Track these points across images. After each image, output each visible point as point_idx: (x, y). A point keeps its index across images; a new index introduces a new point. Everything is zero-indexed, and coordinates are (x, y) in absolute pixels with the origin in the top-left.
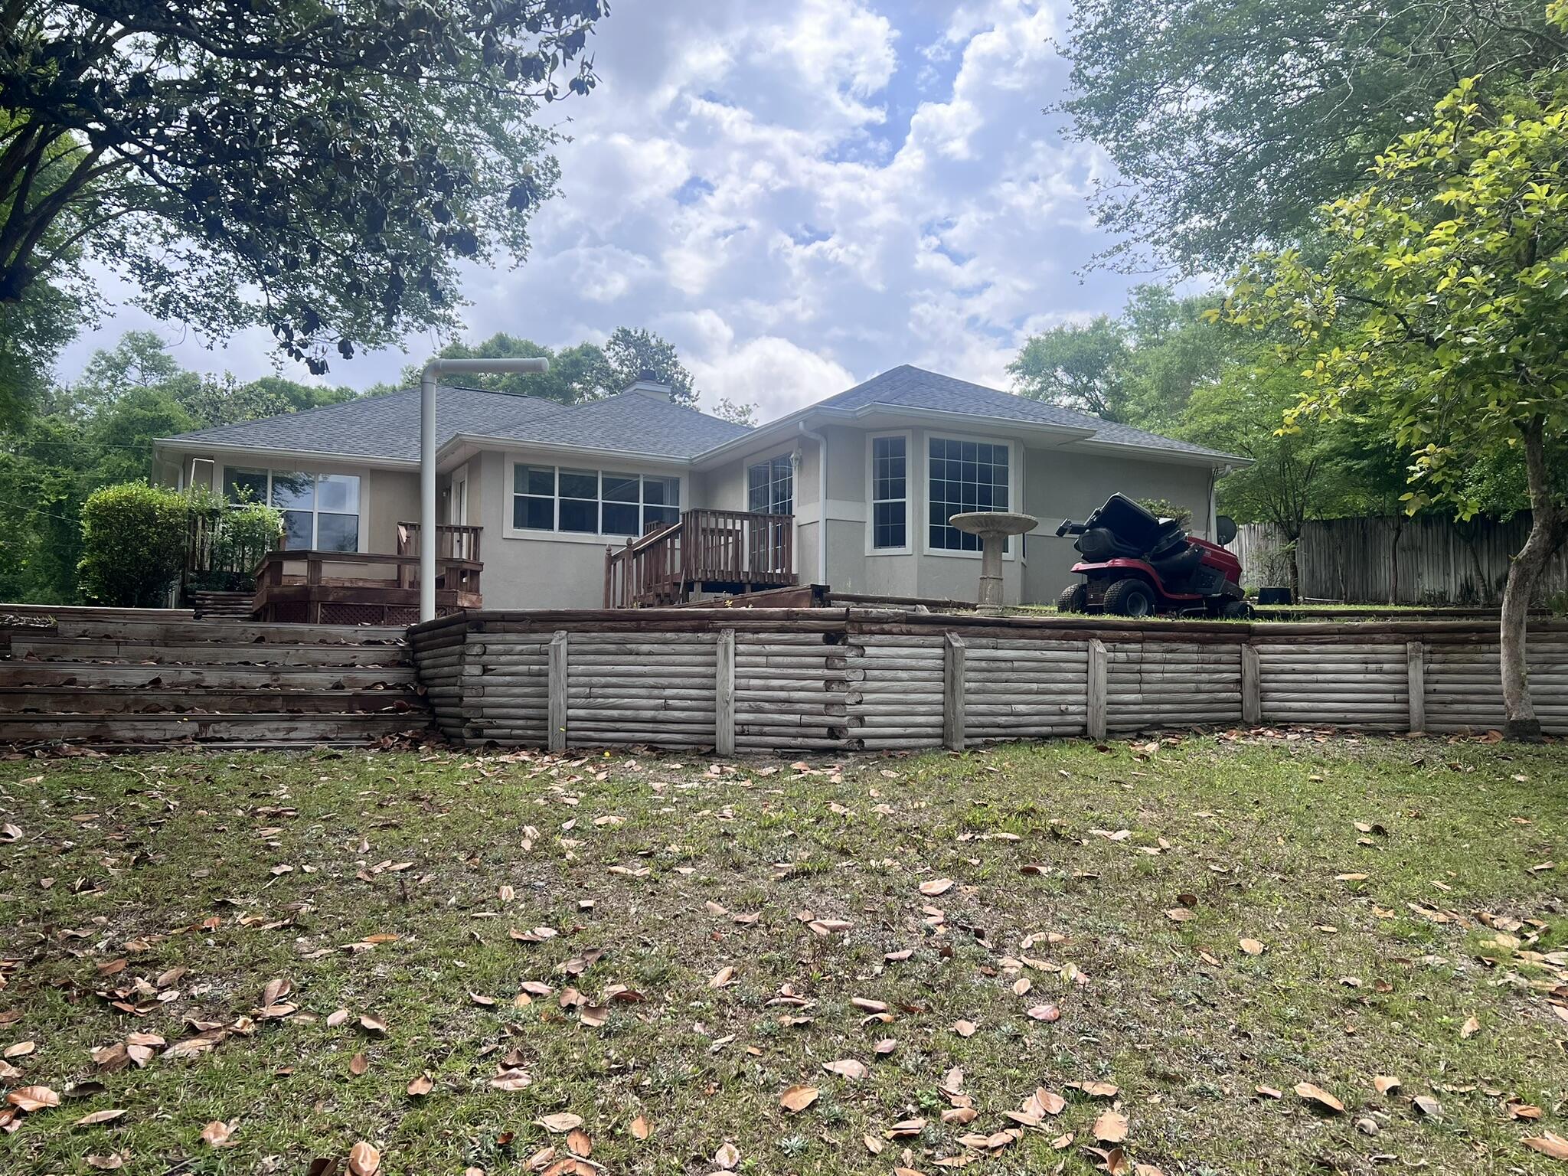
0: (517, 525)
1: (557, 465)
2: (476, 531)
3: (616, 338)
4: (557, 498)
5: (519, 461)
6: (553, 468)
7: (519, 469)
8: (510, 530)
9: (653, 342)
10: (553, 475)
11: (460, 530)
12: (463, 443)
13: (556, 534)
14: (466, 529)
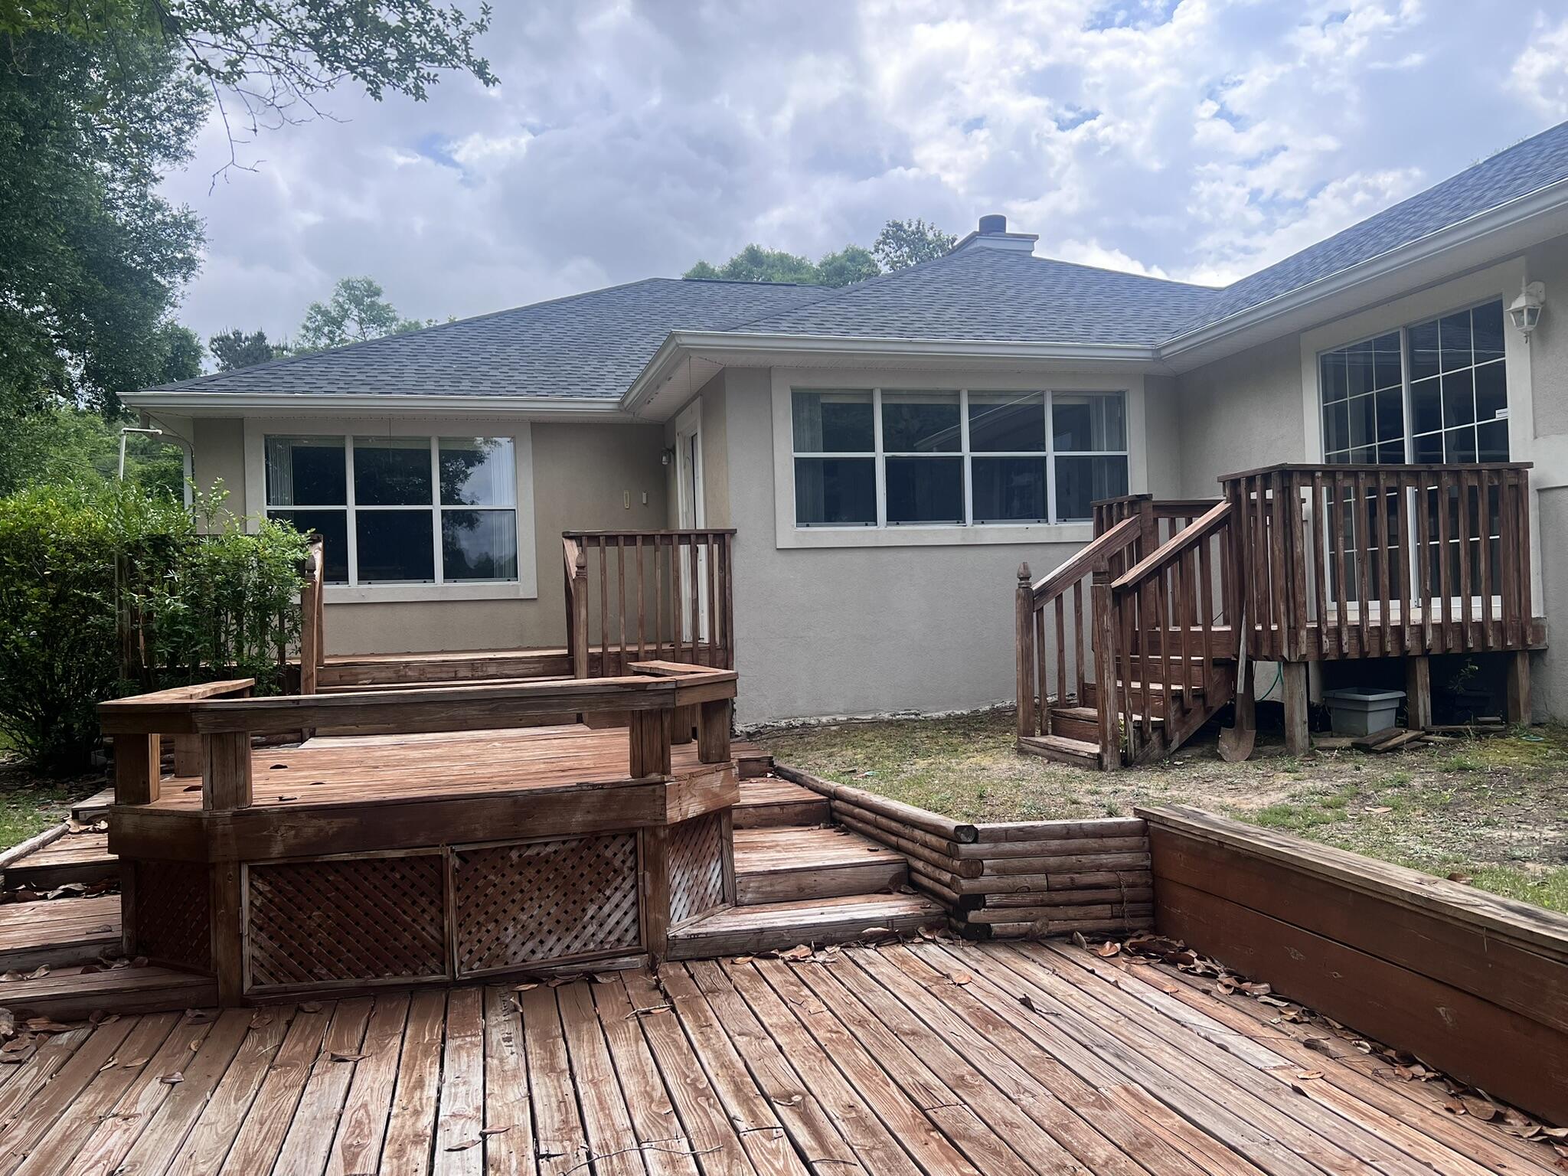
0: (806, 516)
1: (877, 385)
2: (722, 538)
3: (886, 236)
4: (880, 456)
5: (802, 383)
6: (870, 393)
7: (801, 399)
8: (790, 532)
9: (930, 236)
10: (870, 408)
11: (693, 538)
12: (686, 353)
13: (883, 531)
14: (703, 536)
